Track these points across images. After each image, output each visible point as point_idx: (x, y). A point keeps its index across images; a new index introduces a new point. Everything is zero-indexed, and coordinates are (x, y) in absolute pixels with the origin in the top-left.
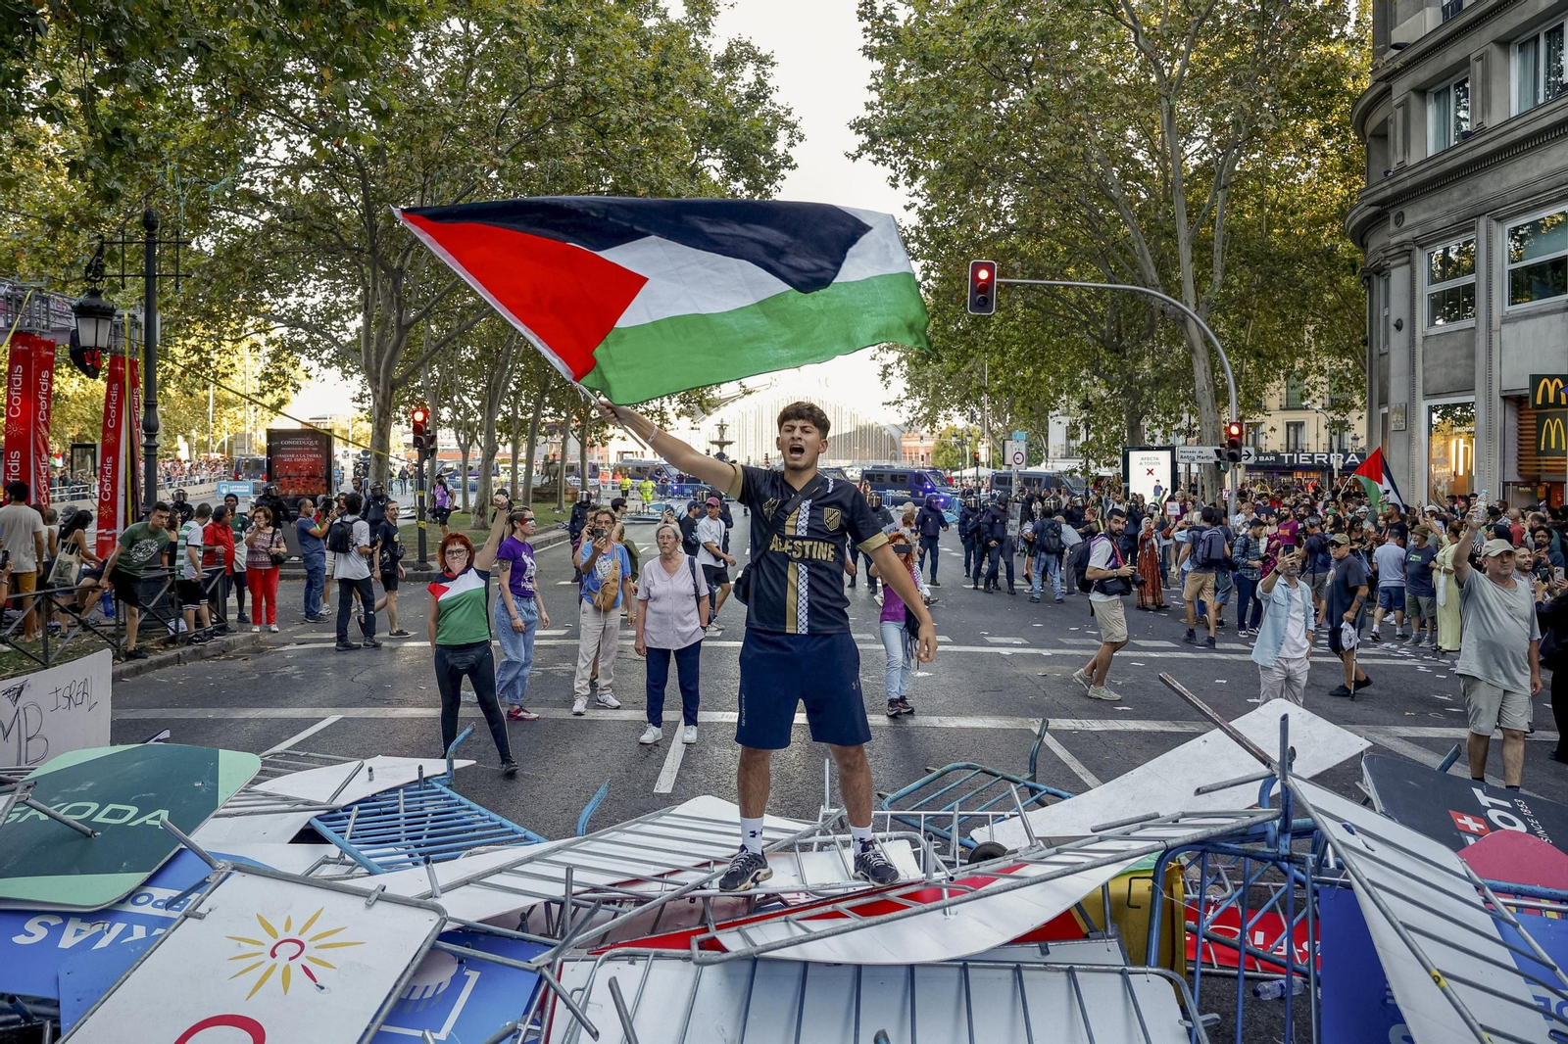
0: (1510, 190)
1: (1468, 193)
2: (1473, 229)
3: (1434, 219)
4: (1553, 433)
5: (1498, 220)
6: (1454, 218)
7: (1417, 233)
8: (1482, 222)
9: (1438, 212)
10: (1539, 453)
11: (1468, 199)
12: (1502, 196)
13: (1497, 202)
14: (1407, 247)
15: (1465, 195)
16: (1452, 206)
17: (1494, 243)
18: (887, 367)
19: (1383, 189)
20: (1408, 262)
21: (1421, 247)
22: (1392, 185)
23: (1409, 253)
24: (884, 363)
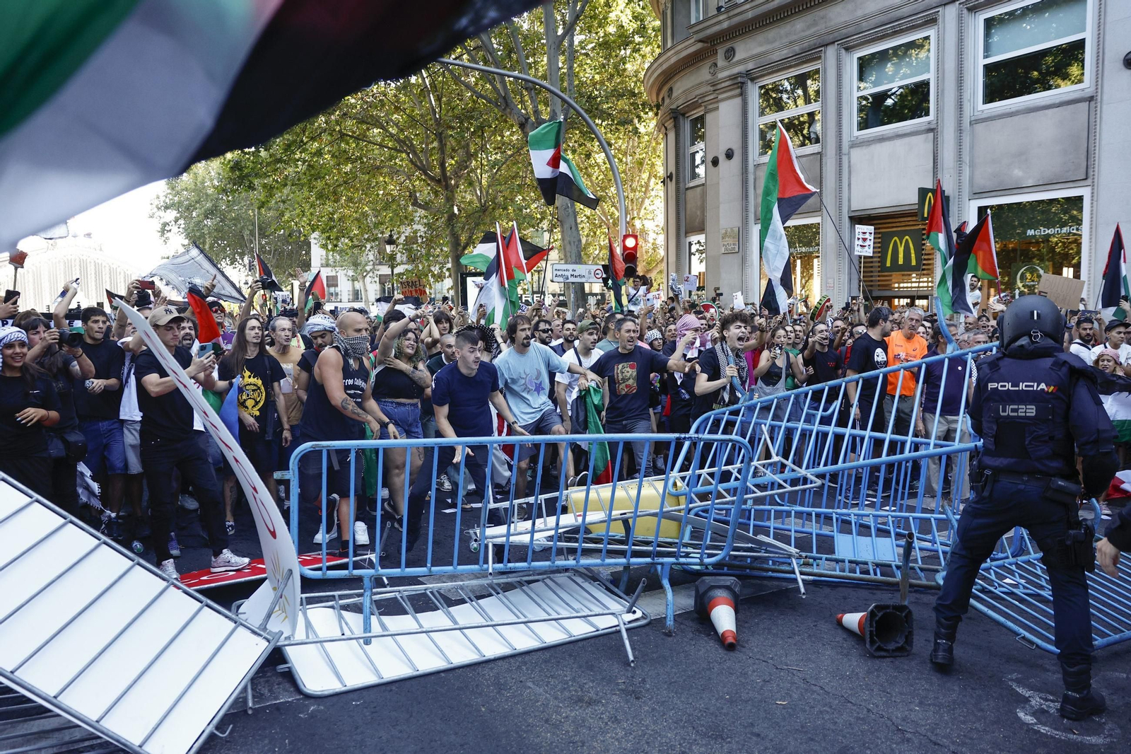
0: (866, 18)
1: (815, 24)
2: (819, 58)
3: (774, 50)
4: (901, 250)
5: (847, 49)
6: (797, 49)
7: (750, 66)
8: (831, 52)
9: (777, 44)
10: (883, 268)
11: (813, 30)
12: (857, 23)
13: (851, 30)
14: (740, 80)
15: (809, 27)
16: (794, 38)
17: (843, 71)
18: (165, 224)
19: (719, 22)
20: (741, 94)
21: (752, 80)
22: (729, 18)
23: (742, 86)
24: (162, 221)
